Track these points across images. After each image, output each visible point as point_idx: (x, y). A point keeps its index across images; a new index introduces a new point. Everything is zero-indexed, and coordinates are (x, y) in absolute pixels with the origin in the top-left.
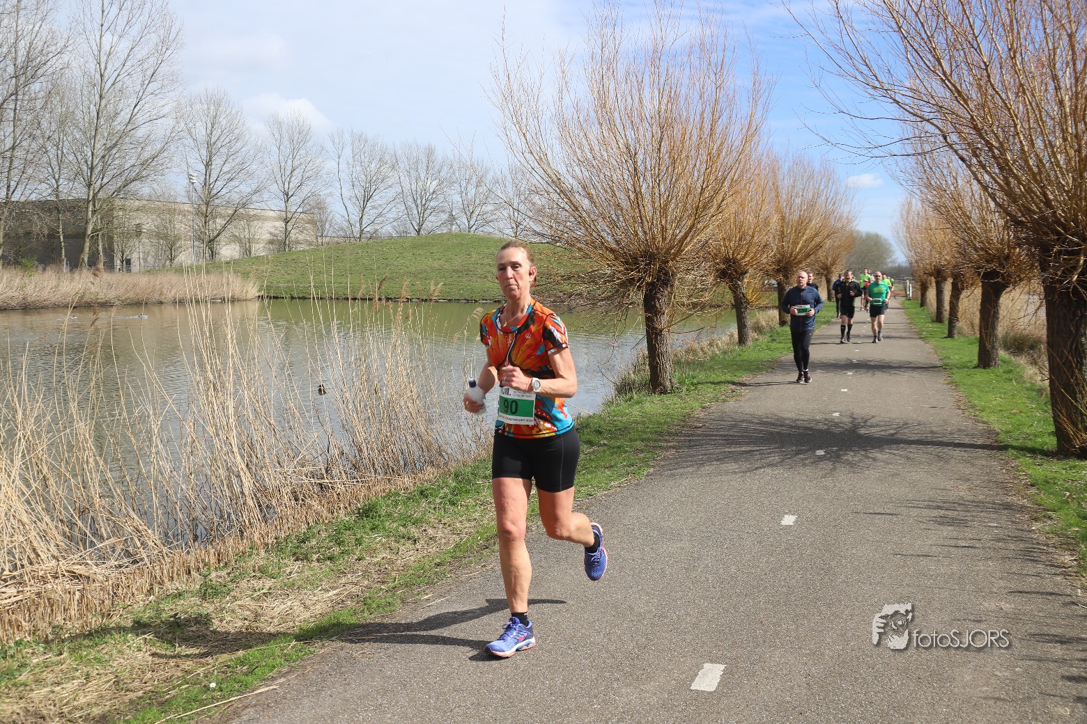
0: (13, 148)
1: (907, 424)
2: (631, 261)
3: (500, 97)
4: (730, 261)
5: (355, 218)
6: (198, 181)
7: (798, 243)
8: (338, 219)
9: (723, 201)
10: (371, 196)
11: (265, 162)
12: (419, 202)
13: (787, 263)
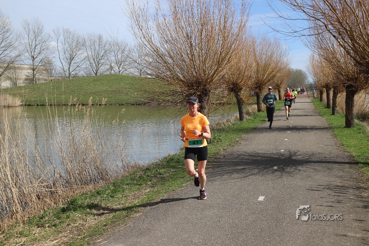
1: (313, 154)
2: (190, 85)
3: (129, 12)
4: (234, 84)
5: (66, 68)
7: (265, 75)
8: (58, 68)
10: (73, 58)
11: (22, 42)
12: (96, 60)
13: (260, 84)
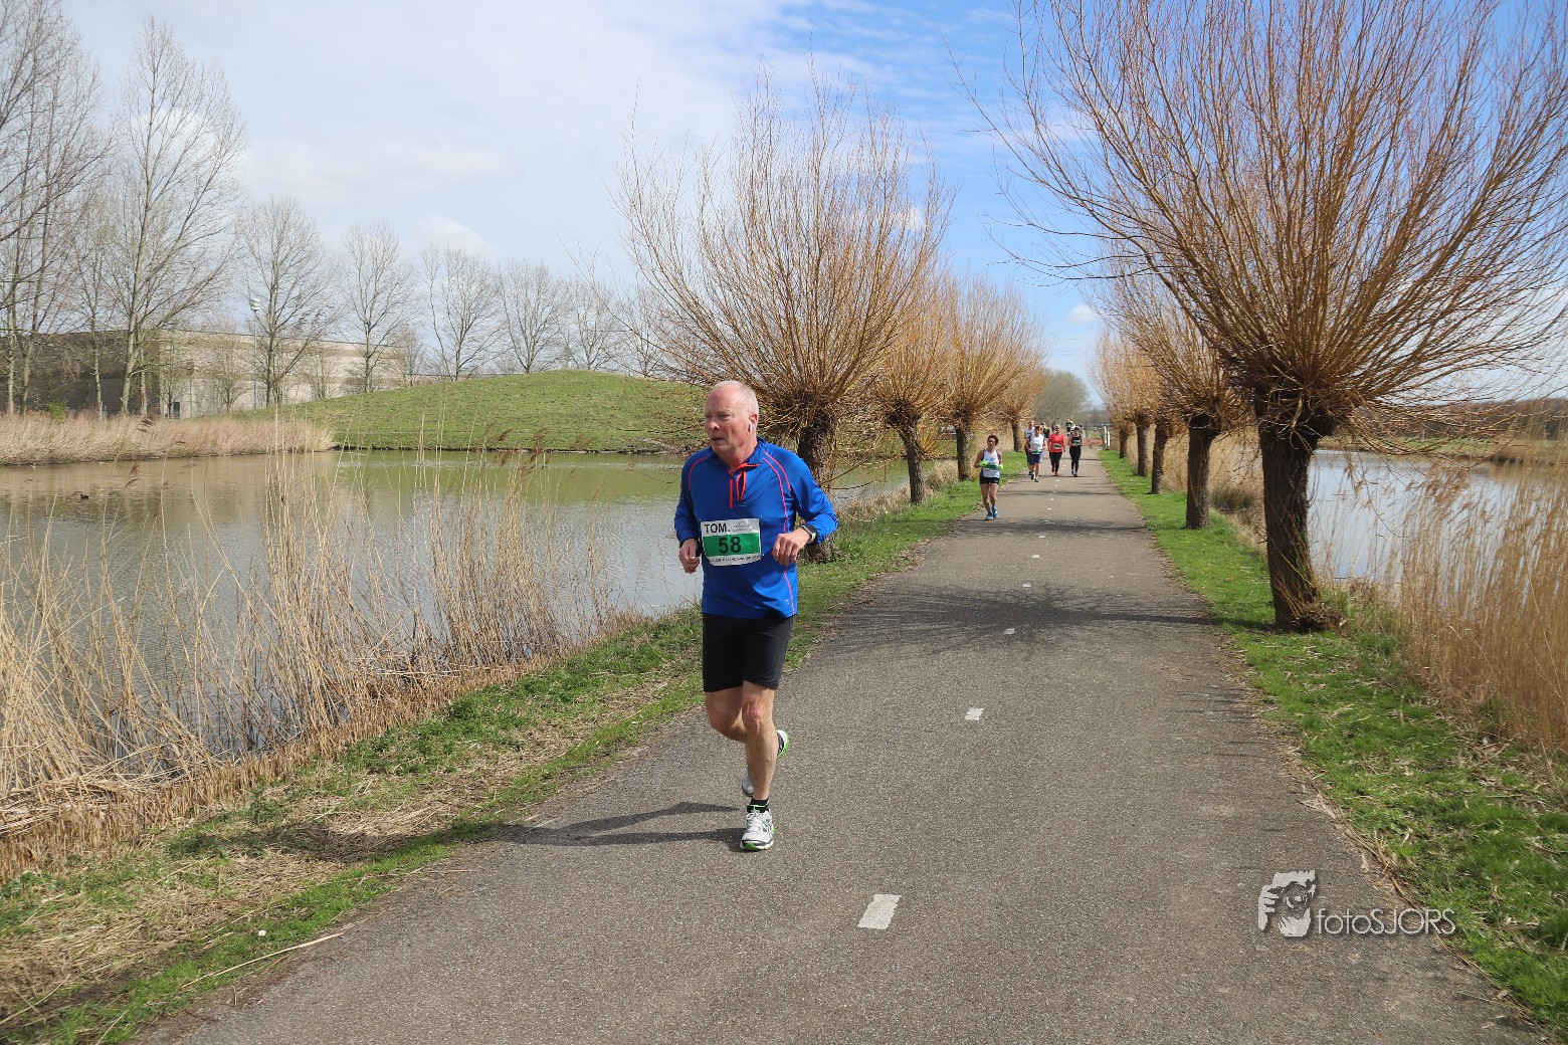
0: (42, 269)
1: (1108, 596)
2: (783, 403)
3: (628, 204)
4: (900, 403)
5: (450, 352)
6: (262, 306)
8: (431, 353)
9: (891, 332)
10: (470, 326)
11: (342, 285)
12: (528, 332)
13: (967, 406)
